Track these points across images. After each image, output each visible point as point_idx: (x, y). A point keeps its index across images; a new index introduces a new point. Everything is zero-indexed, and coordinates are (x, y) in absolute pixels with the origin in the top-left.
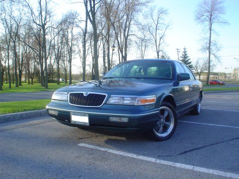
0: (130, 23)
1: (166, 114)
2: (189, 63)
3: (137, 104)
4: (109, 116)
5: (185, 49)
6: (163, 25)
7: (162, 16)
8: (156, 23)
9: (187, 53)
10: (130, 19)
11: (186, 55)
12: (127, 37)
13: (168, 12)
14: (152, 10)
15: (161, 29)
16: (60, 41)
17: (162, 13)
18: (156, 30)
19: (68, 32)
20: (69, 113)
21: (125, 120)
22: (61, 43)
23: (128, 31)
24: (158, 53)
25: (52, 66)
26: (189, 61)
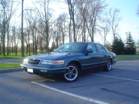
0: (95, 19)
1: (73, 69)
2: (132, 41)
3: (52, 64)
4: (40, 69)
5: (130, 33)
6: (117, 19)
7: (116, 13)
8: (113, 17)
9: (131, 35)
10: (95, 16)
11: (130, 36)
12: (94, 26)
13: (120, 11)
14: (110, 10)
15: (116, 21)
16: (58, 30)
17: (116, 11)
18: (113, 21)
19: (62, 24)
20: (26, 67)
21: (46, 71)
22: (59, 30)
23: (94, 23)
24: (114, 35)
25: (55, 44)
26: (133, 40)
